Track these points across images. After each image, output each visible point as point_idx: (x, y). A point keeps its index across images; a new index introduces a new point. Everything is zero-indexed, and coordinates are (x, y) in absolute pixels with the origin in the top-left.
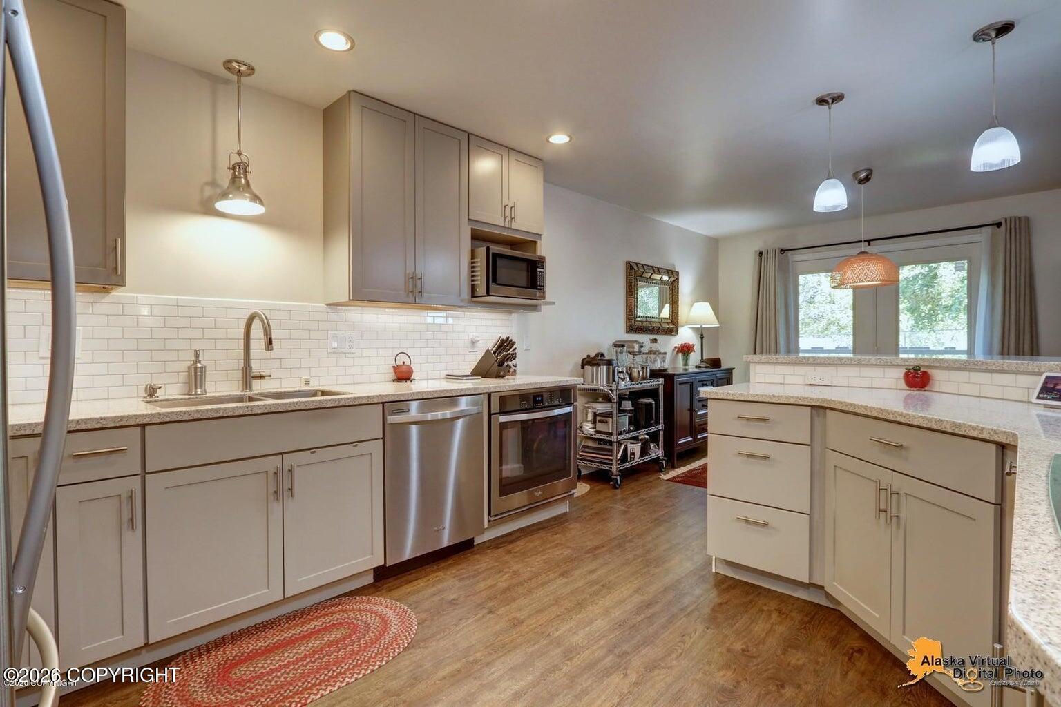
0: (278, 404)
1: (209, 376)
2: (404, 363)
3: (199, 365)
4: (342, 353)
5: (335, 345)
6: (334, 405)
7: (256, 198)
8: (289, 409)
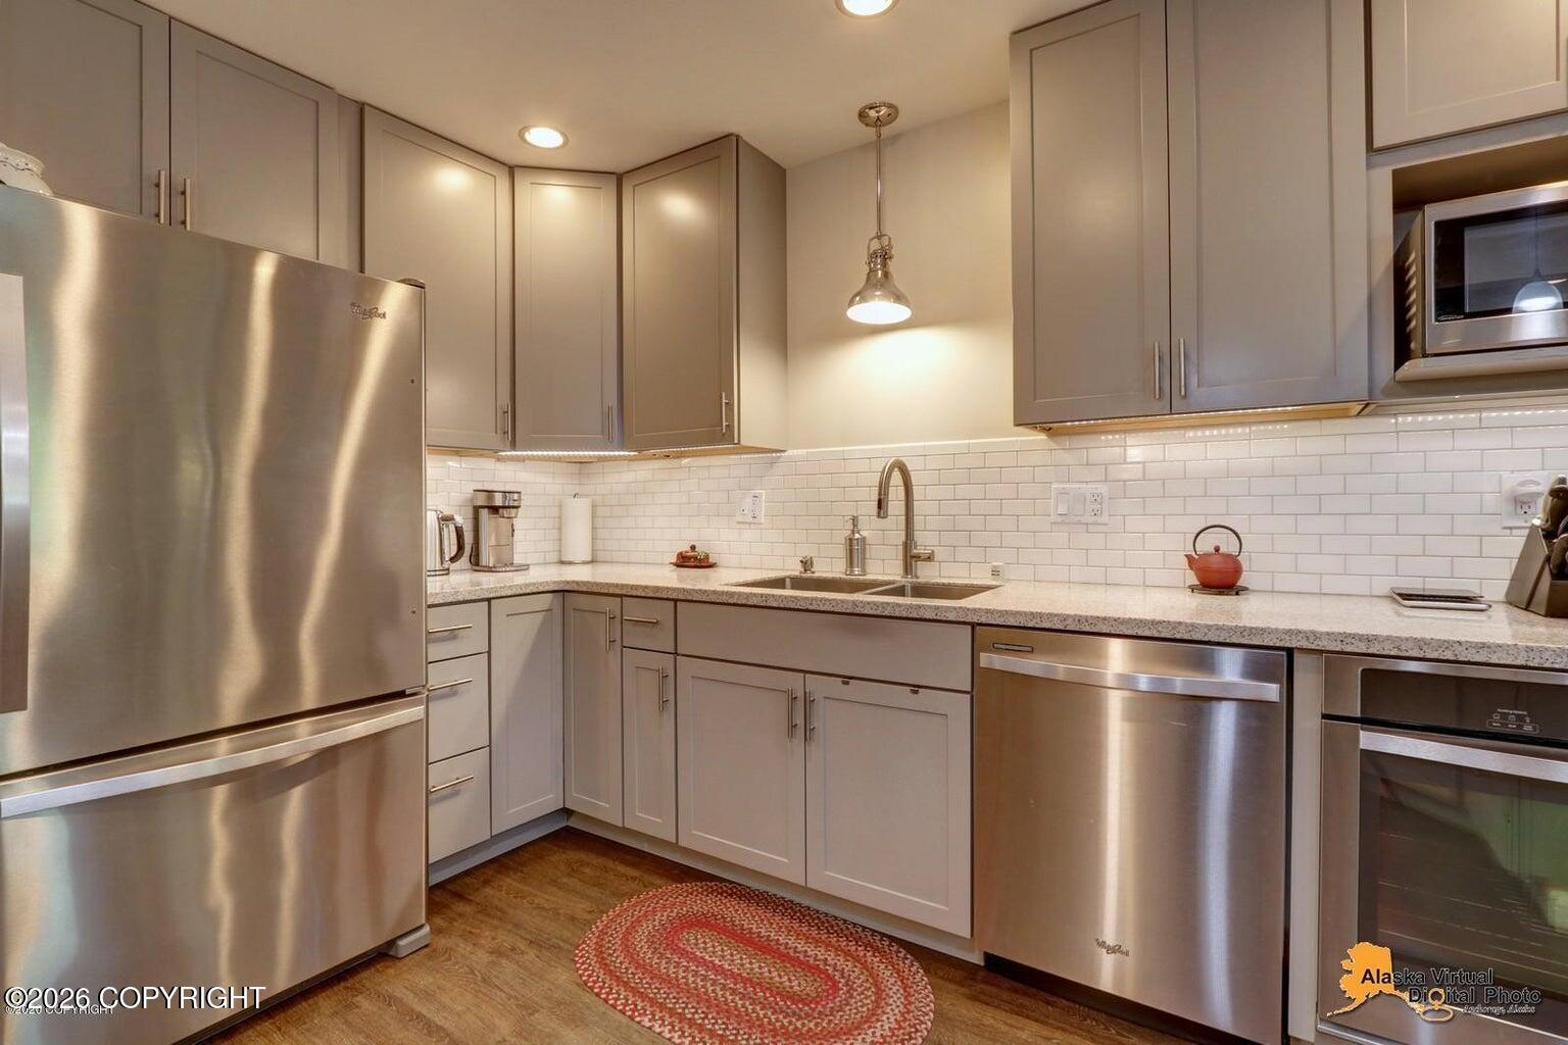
0: (796, 598)
1: (871, 552)
2: (1217, 549)
3: (857, 536)
4: (1079, 523)
5: (1062, 509)
6: (875, 613)
7: (899, 298)
8: (810, 608)
